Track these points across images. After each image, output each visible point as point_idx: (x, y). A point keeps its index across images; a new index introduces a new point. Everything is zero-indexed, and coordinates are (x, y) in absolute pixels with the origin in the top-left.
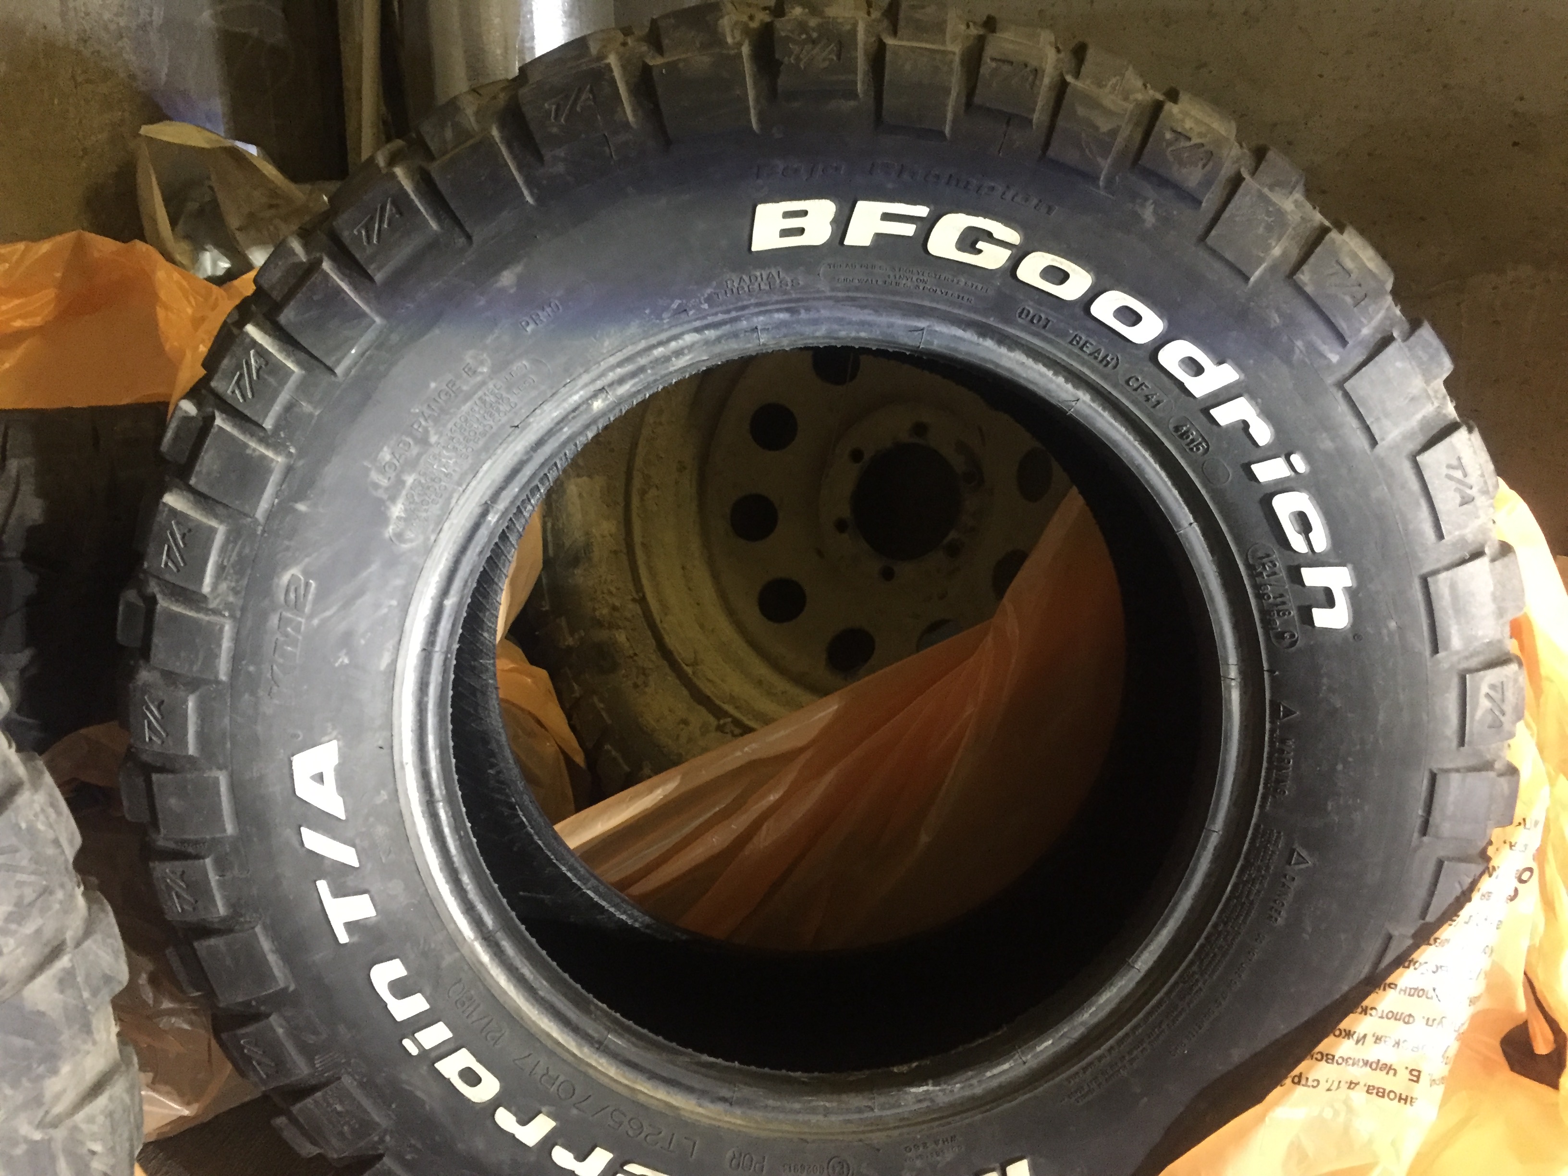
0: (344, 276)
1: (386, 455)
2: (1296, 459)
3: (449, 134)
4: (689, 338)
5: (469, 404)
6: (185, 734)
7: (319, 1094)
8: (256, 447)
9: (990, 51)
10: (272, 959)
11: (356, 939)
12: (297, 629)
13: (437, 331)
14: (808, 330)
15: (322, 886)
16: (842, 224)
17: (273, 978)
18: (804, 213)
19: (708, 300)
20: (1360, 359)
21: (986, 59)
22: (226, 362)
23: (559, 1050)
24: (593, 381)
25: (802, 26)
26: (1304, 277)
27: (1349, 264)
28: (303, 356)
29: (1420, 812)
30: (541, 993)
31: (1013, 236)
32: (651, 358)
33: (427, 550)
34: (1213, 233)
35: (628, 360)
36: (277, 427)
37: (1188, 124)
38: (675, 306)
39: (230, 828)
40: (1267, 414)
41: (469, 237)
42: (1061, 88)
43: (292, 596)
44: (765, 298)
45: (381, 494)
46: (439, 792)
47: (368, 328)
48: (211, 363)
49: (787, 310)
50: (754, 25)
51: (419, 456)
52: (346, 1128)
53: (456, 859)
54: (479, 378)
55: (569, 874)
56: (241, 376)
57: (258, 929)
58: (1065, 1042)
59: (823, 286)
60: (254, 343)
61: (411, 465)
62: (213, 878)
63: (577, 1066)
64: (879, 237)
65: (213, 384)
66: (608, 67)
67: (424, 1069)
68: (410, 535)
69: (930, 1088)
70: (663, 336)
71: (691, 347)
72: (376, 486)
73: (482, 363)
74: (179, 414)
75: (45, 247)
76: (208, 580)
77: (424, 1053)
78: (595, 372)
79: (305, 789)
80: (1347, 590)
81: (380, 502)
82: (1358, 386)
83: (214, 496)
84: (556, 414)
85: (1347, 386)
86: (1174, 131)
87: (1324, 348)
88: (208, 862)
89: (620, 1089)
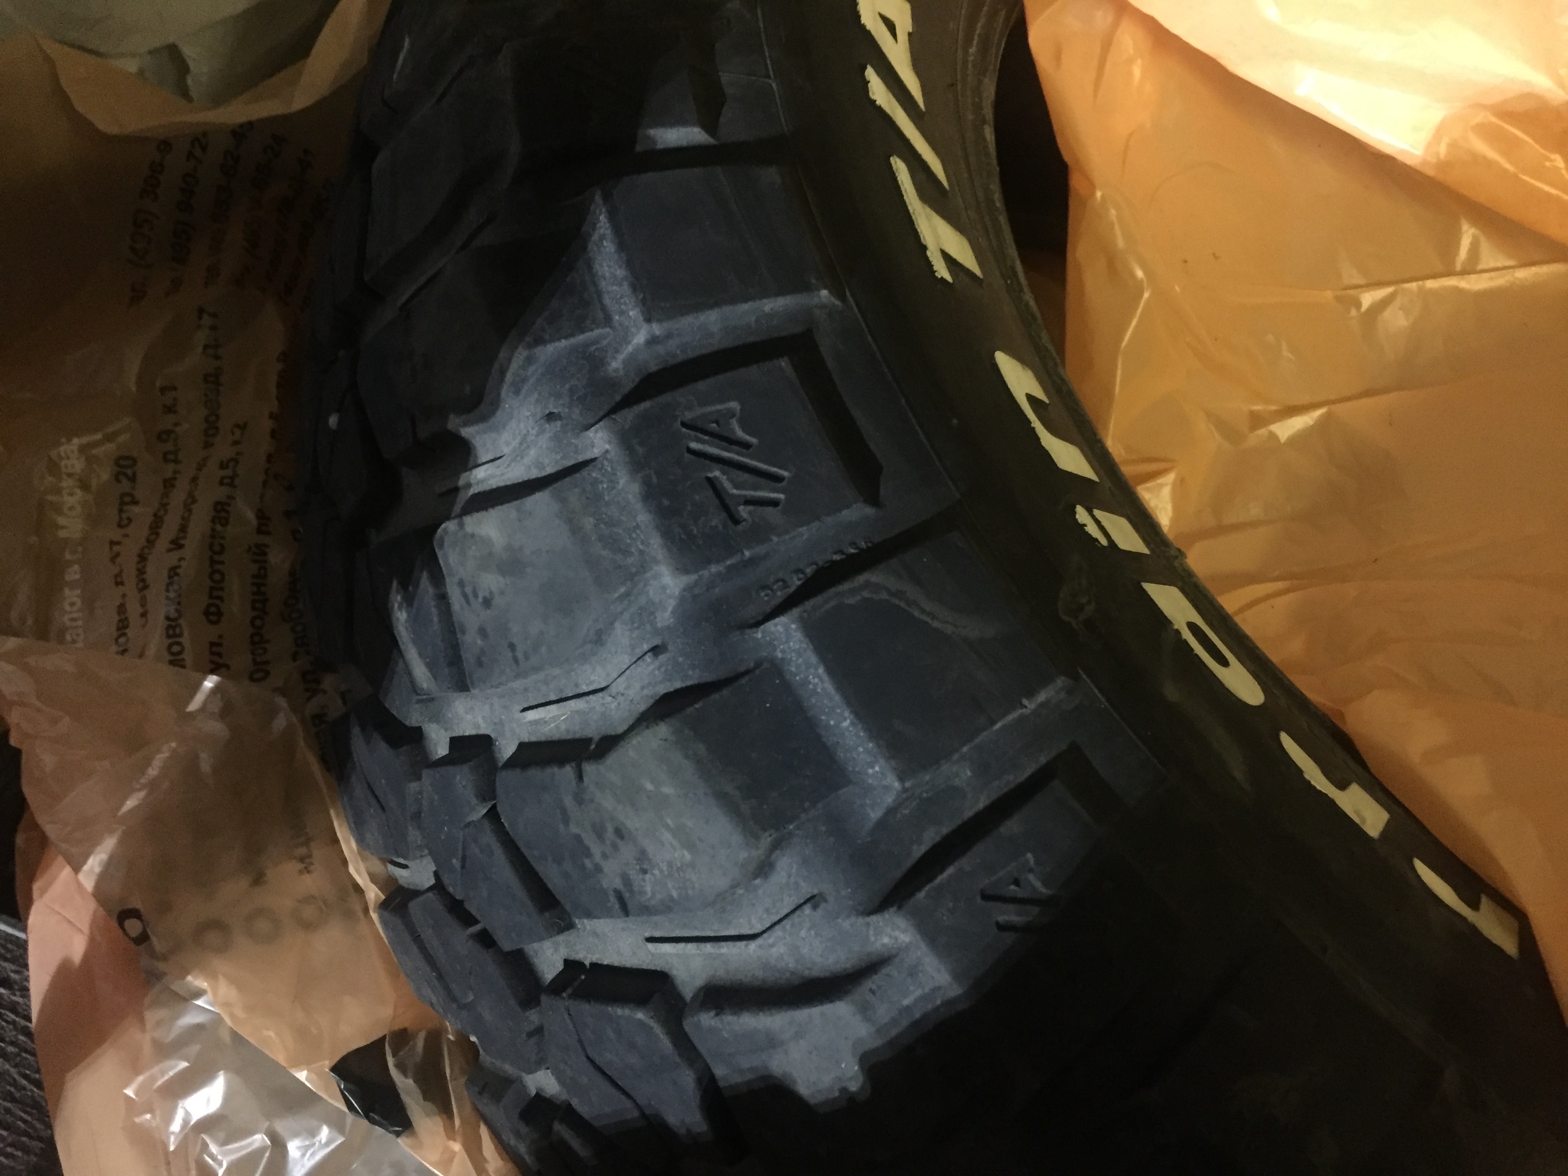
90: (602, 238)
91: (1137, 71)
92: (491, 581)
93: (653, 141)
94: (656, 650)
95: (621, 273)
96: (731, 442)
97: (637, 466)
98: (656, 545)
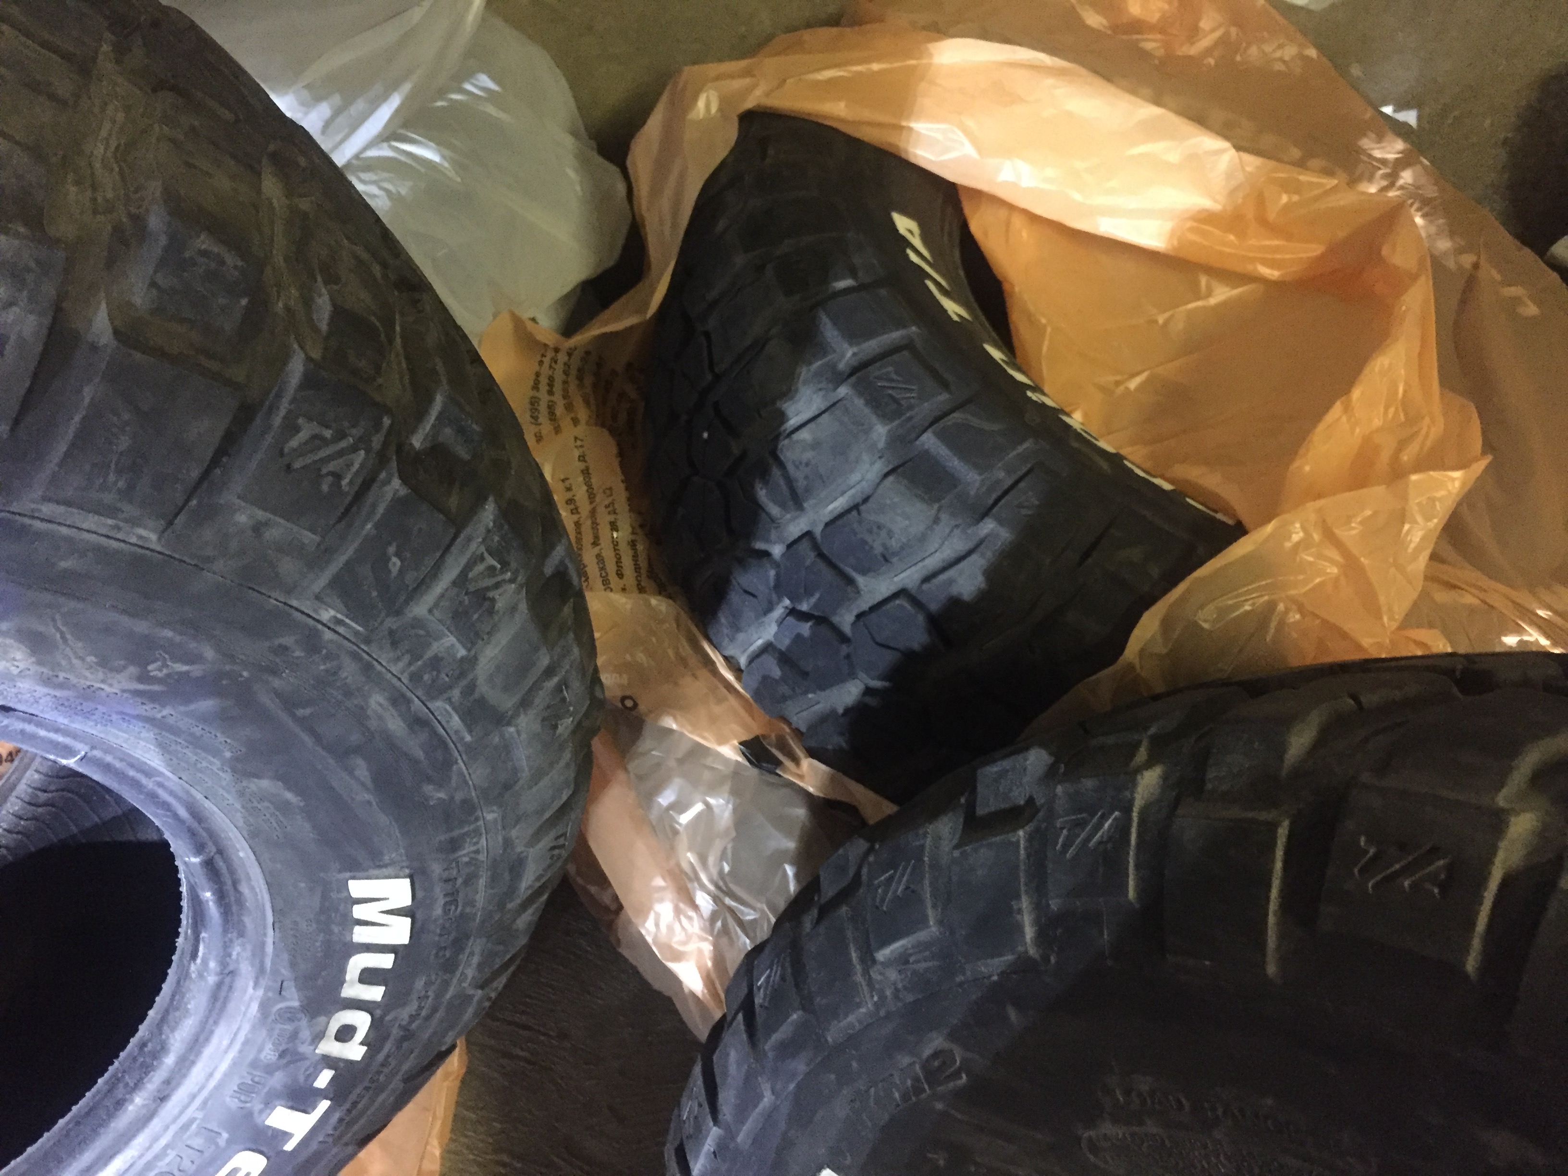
45: (1106, 1101)
72: (1107, 1090)
90: (825, 324)
91: (1024, 234)
92: (809, 455)
93: (834, 287)
94: (880, 457)
95: (836, 333)
96: (892, 380)
97: (860, 394)
98: (874, 419)
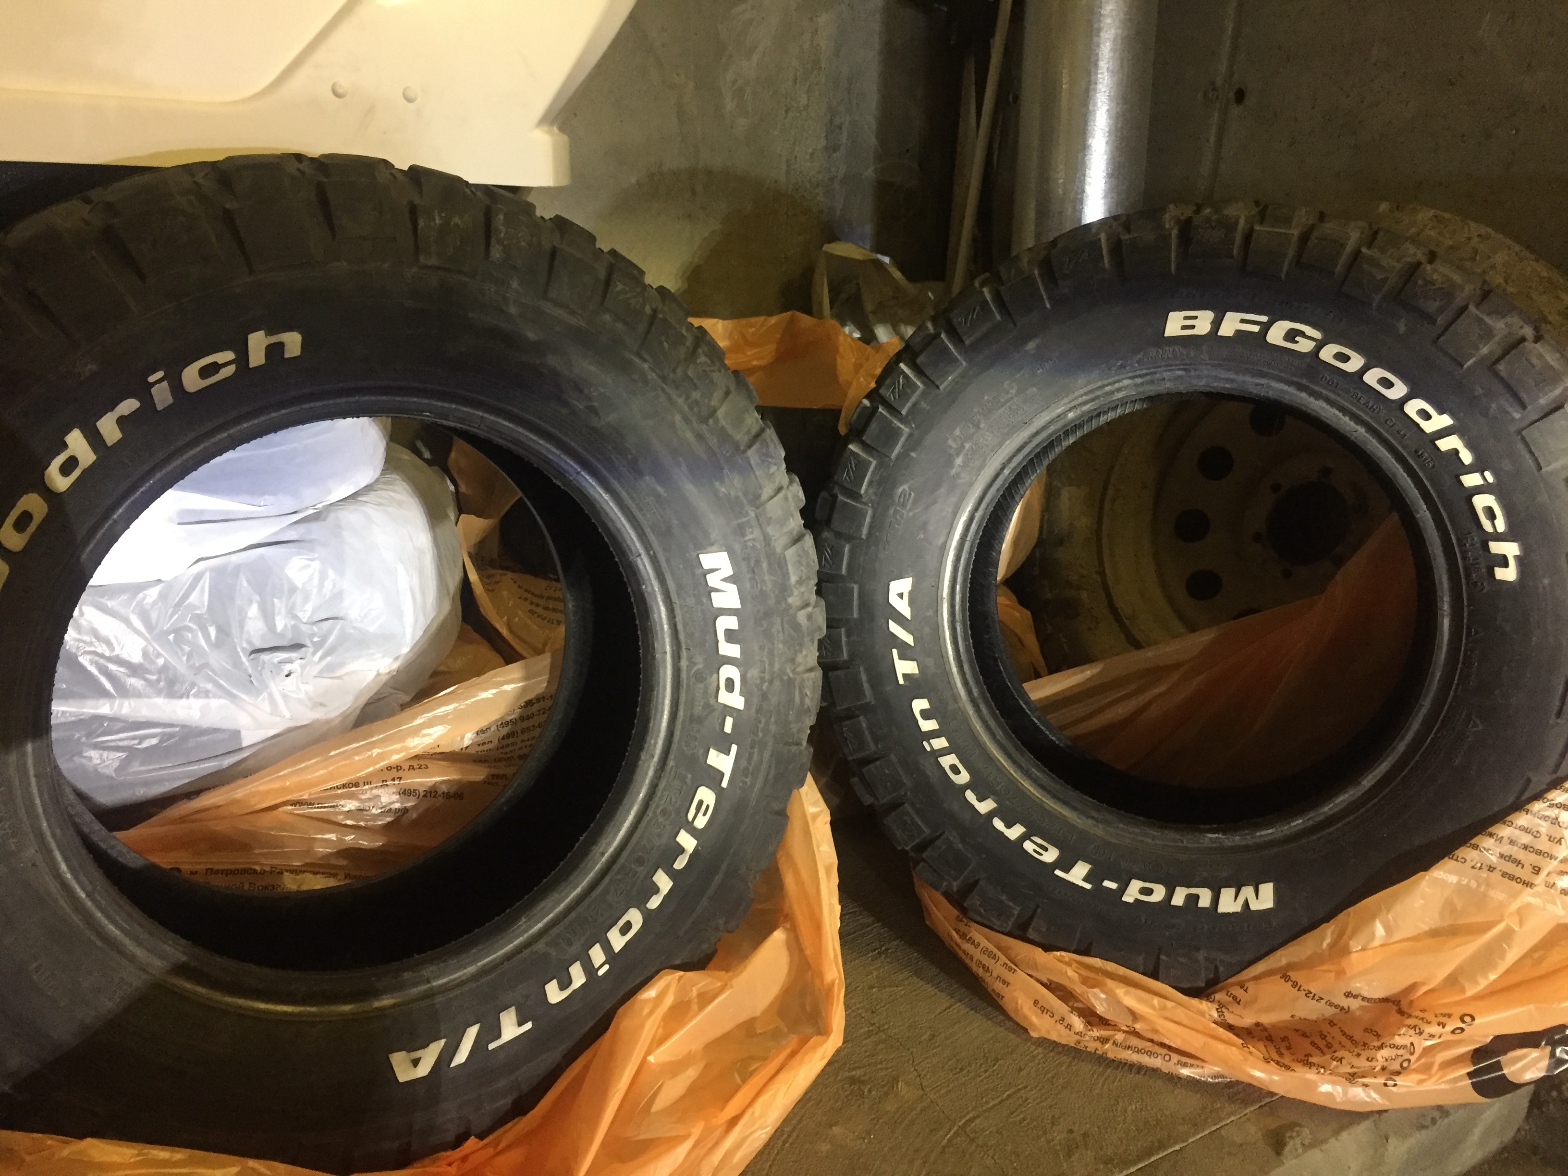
0: (950, 341)
1: (957, 432)
2: (1487, 474)
3: (1013, 272)
4: (1126, 382)
5: (1003, 409)
6: (842, 564)
7: (878, 763)
8: (897, 423)
9: (1315, 234)
10: (866, 686)
11: (907, 684)
12: (902, 517)
13: (992, 370)
14: (1195, 382)
15: (895, 652)
16: (1217, 324)
17: (865, 696)
18: (1196, 318)
19: (1138, 362)
20: (1537, 417)
21: (1313, 237)
22: (888, 382)
23: (1004, 770)
24: (1070, 402)
25: (1208, 220)
26: (1501, 367)
27: (1535, 361)
28: (925, 379)
29: (1558, 703)
30: (998, 737)
31: (1317, 335)
32: (1104, 391)
33: (971, 485)
34: (1442, 339)
35: (1091, 392)
36: (908, 414)
37: (1435, 277)
38: (1119, 364)
39: (856, 615)
40: (1469, 446)
41: (1015, 324)
42: (1357, 255)
43: (902, 499)
44: (1171, 362)
45: (953, 452)
46: (958, 616)
47: (958, 367)
48: (880, 381)
49: (1184, 370)
50: (1183, 218)
51: (973, 434)
52: (889, 784)
53: (962, 655)
54: (1010, 396)
55: (1024, 706)
56: (895, 388)
57: (861, 669)
58: (1311, 823)
59: (1205, 357)
60: (903, 372)
61: (969, 438)
62: (844, 639)
63: (1012, 781)
64: (1238, 332)
65: (881, 391)
66: (1099, 239)
67: (932, 760)
68: (963, 475)
69: (1220, 836)
70: (1111, 380)
71: (1126, 387)
72: (951, 447)
73: (1012, 388)
74: (862, 405)
75: (774, 320)
76: (864, 487)
77: (933, 751)
78: (1071, 397)
79: (894, 600)
80: (1516, 557)
81: (950, 455)
82: (1531, 434)
83: (873, 445)
84: (1048, 418)
85: (1524, 433)
86: (1425, 280)
87: (1510, 409)
88: (843, 630)
89: (1036, 800)
